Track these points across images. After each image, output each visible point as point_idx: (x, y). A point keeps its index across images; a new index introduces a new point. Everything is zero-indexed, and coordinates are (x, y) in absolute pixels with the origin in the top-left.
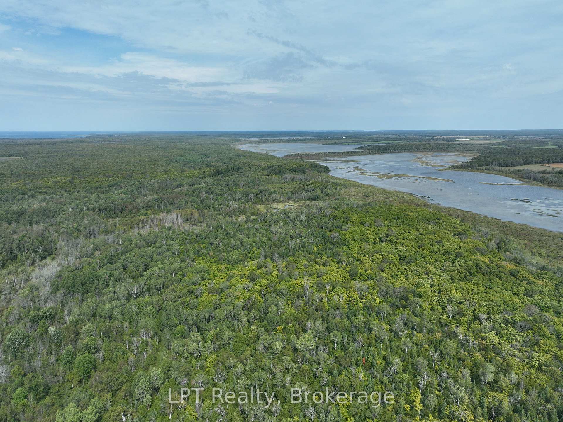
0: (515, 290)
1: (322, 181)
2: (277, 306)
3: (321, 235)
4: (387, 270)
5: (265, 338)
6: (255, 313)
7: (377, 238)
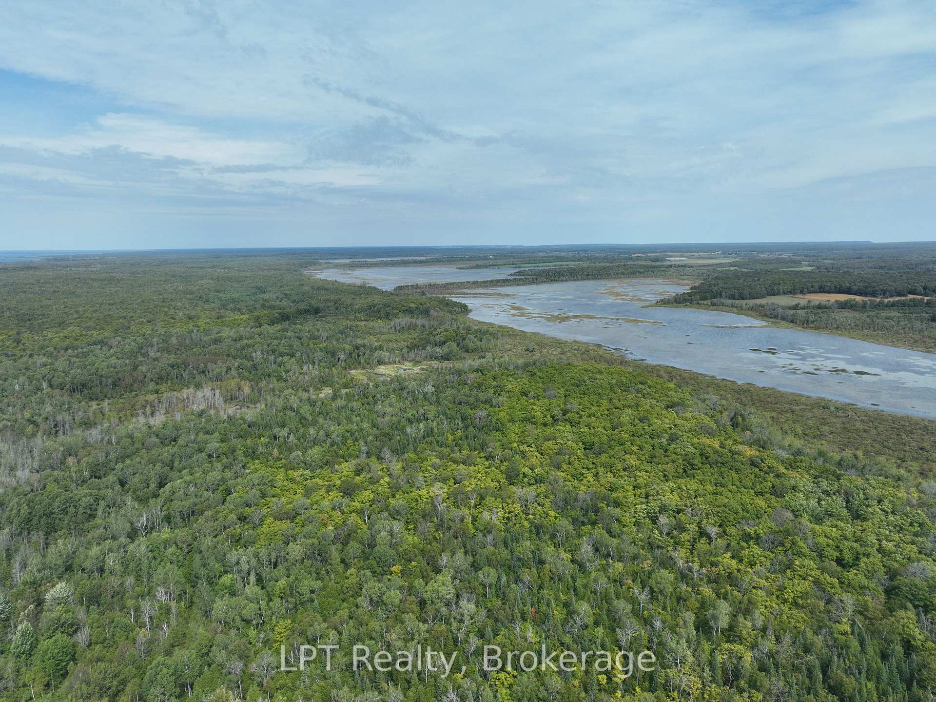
0: (758, 488)
1: (458, 328)
2: (391, 533)
3: (459, 416)
4: (565, 467)
5: (373, 586)
6: (354, 547)
7: (548, 416)
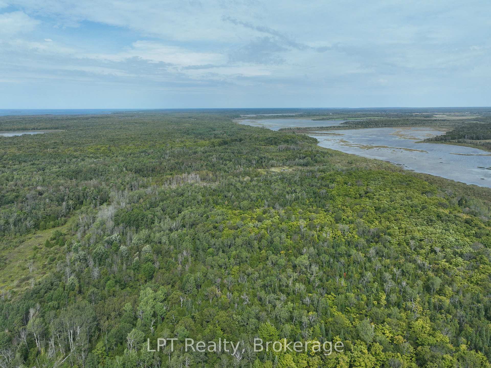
0: (467, 233)
1: (312, 150)
2: (280, 237)
3: (312, 192)
4: (364, 217)
5: (273, 257)
6: (264, 242)
7: (358, 194)
